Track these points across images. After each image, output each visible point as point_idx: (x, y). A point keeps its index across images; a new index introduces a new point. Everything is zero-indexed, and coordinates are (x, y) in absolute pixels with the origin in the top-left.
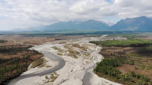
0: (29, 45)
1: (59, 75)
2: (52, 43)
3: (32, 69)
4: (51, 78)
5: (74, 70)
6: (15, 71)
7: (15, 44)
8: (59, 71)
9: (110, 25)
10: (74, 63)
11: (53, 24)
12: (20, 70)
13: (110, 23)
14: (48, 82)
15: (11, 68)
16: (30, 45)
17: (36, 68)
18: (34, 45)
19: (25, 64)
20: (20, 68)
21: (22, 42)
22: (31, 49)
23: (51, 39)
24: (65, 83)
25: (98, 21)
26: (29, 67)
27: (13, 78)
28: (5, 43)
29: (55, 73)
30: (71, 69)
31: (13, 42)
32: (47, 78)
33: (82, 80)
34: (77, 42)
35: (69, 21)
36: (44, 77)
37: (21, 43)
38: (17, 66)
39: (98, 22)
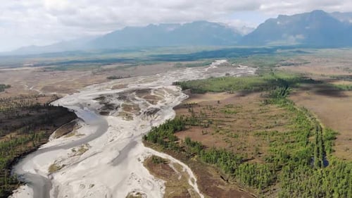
0: (53, 93)
1: (91, 147)
2: (99, 88)
3: (56, 140)
4: (79, 150)
5: (116, 139)
6: (30, 144)
7: (27, 94)
8: (93, 141)
9: (245, 32)
10: (122, 128)
11: (110, 32)
12: (37, 142)
13: (244, 27)
14: (74, 155)
15: (24, 140)
16: (55, 93)
17: (61, 139)
18: (63, 95)
19: (44, 132)
20: (38, 139)
21: (40, 88)
22: (56, 104)
23: (99, 77)
24: (96, 156)
25: (215, 24)
26: (51, 137)
27: (29, 153)
28: (7, 92)
29: (86, 145)
30: (111, 138)
31: (22, 87)
32: (73, 151)
33: (120, 152)
34: (149, 84)
35: (148, 24)
36: (69, 151)
37: (38, 90)
38: (33, 137)
39: (216, 26)
